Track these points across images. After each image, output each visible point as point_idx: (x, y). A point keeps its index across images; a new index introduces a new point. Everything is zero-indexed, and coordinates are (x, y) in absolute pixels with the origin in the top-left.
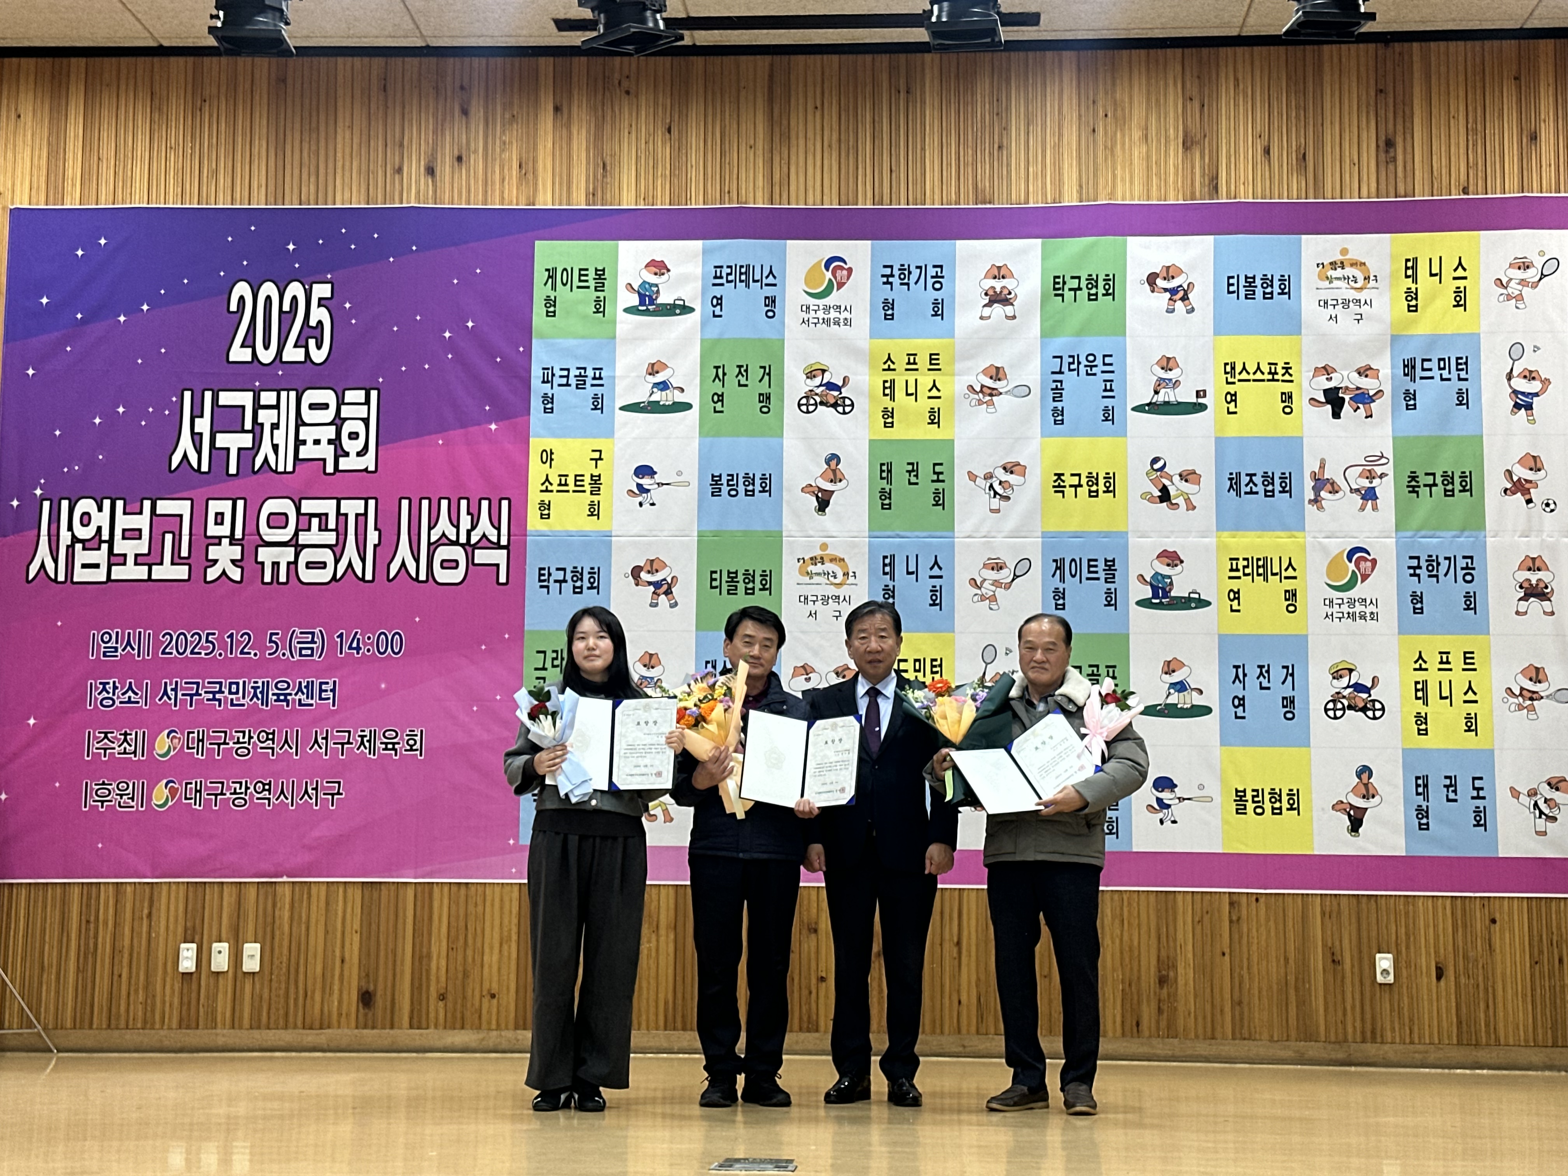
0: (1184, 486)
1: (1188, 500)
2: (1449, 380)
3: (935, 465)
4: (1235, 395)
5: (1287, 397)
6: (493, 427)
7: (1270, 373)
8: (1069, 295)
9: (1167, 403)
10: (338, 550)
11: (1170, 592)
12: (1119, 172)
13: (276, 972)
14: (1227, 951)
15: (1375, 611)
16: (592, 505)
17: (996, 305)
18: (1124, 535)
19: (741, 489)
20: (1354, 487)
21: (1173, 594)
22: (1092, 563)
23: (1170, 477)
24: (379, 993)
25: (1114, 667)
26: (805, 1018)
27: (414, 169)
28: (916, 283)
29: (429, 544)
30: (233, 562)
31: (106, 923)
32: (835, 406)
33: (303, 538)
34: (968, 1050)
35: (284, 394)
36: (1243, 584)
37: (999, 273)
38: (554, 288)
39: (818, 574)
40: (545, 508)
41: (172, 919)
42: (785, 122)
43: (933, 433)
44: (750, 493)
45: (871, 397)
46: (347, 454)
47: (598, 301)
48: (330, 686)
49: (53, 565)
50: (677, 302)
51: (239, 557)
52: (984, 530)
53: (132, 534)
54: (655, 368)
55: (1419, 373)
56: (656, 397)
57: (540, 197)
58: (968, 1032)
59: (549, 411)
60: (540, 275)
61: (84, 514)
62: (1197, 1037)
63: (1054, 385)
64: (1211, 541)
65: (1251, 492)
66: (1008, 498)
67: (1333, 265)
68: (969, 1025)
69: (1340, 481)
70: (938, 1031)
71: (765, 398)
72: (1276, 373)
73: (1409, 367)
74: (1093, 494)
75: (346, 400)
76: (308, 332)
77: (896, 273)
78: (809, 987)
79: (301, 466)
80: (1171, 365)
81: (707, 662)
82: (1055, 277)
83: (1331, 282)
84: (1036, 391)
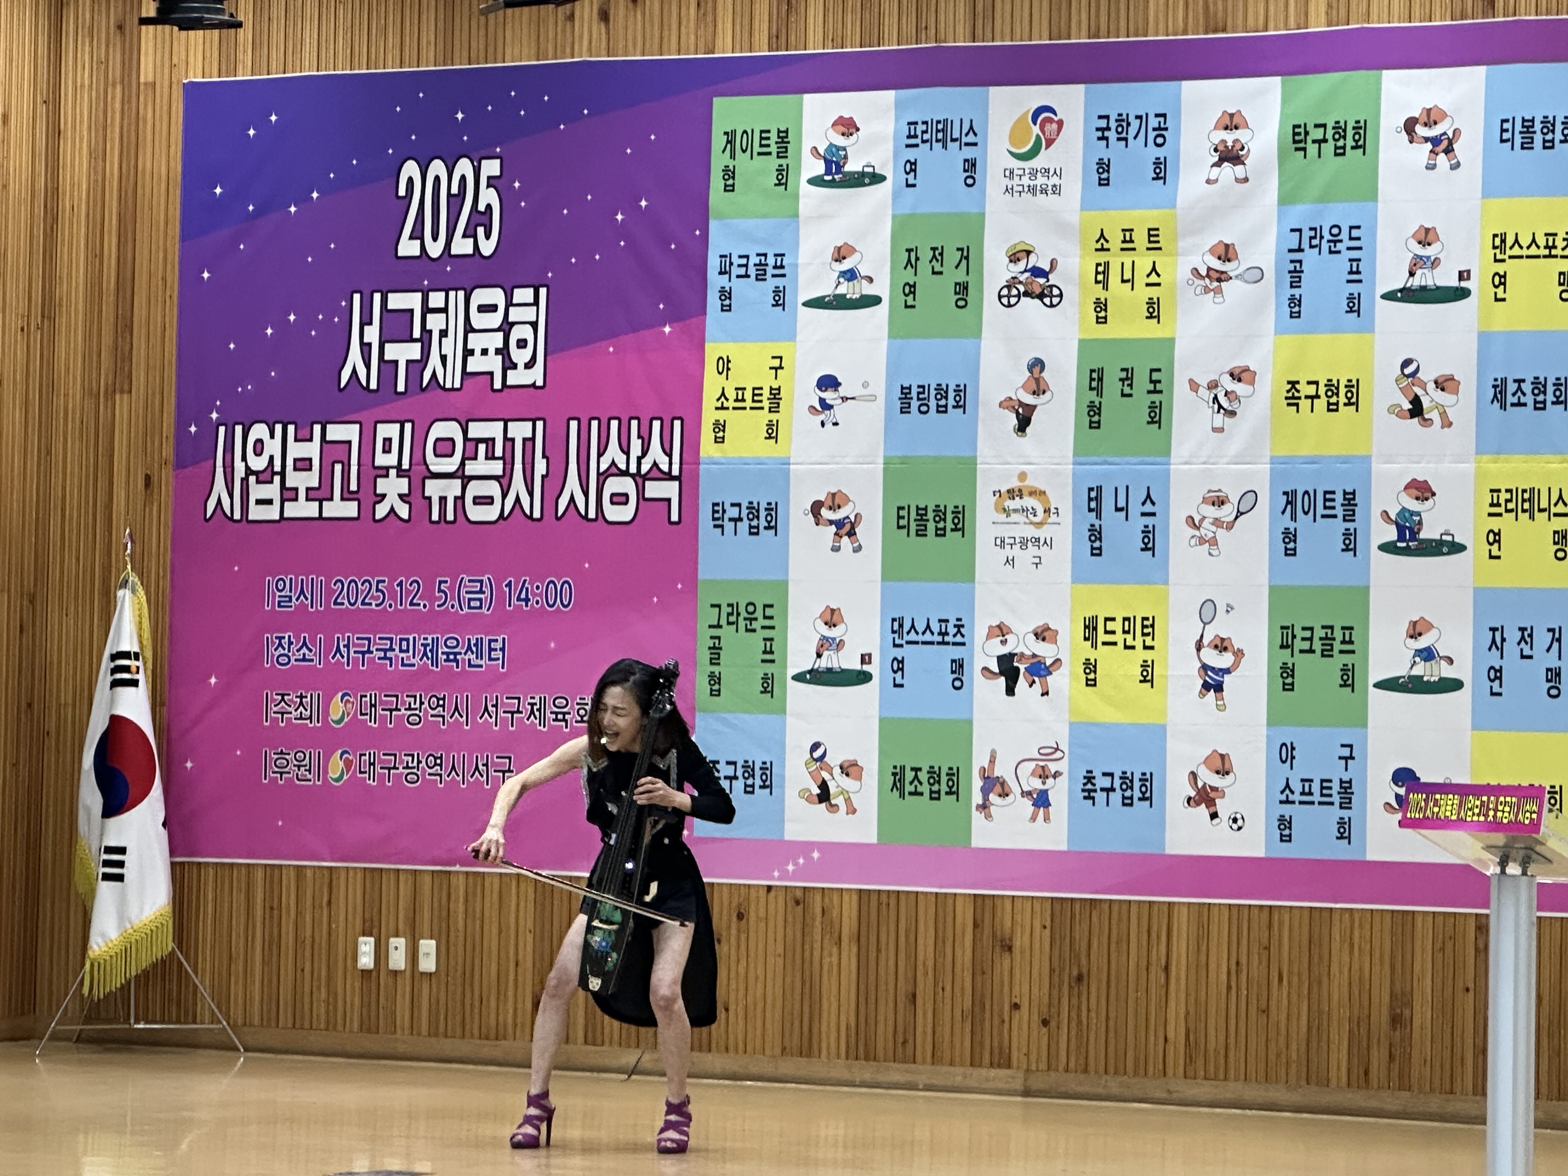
0: (1440, 397)
1: (1443, 415)
3: (1152, 371)
4: (1504, 276)
5: (1565, 279)
6: (667, 329)
7: (1547, 247)
9: (1423, 288)
10: (505, 482)
11: (1418, 533)
13: (451, 973)
14: (1471, 986)
16: (770, 425)
17: (1226, 164)
18: (1366, 460)
19: (933, 403)
21: (1423, 535)
22: (1328, 496)
23: (1423, 386)
25: (1352, 628)
26: (996, 1051)
27: (586, 16)
28: (1135, 138)
29: (599, 474)
30: (401, 496)
31: (288, 911)
32: (1041, 296)
33: (471, 468)
34: (1175, 1096)
35: (452, 294)
36: (1505, 523)
37: (1231, 122)
38: (733, 156)
39: (1016, 511)
40: (719, 429)
41: (350, 909)
43: (1151, 330)
44: (942, 410)
45: (1082, 285)
46: (514, 366)
47: (779, 170)
48: (499, 645)
49: (229, 501)
50: (867, 170)
51: (406, 491)
52: (1204, 454)
53: (303, 464)
54: (842, 254)
56: (842, 289)
57: (719, 43)
58: (1174, 1075)
59: (726, 308)
60: (718, 141)
61: (256, 441)
62: (1432, 1090)
63: (1290, 267)
64: (1469, 467)
65: (1519, 404)
68: (1175, 1066)
70: (1142, 1072)
71: (962, 289)
72: (1555, 247)
74: (1332, 408)
75: (514, 301)
76: (477, 218)
77: (1113, 125)
78: (1001, 1015)
79: (469, 382)
80: (1430, 238)
81: (894, 620)
82: (1295, 127)
84: (1270, 274)
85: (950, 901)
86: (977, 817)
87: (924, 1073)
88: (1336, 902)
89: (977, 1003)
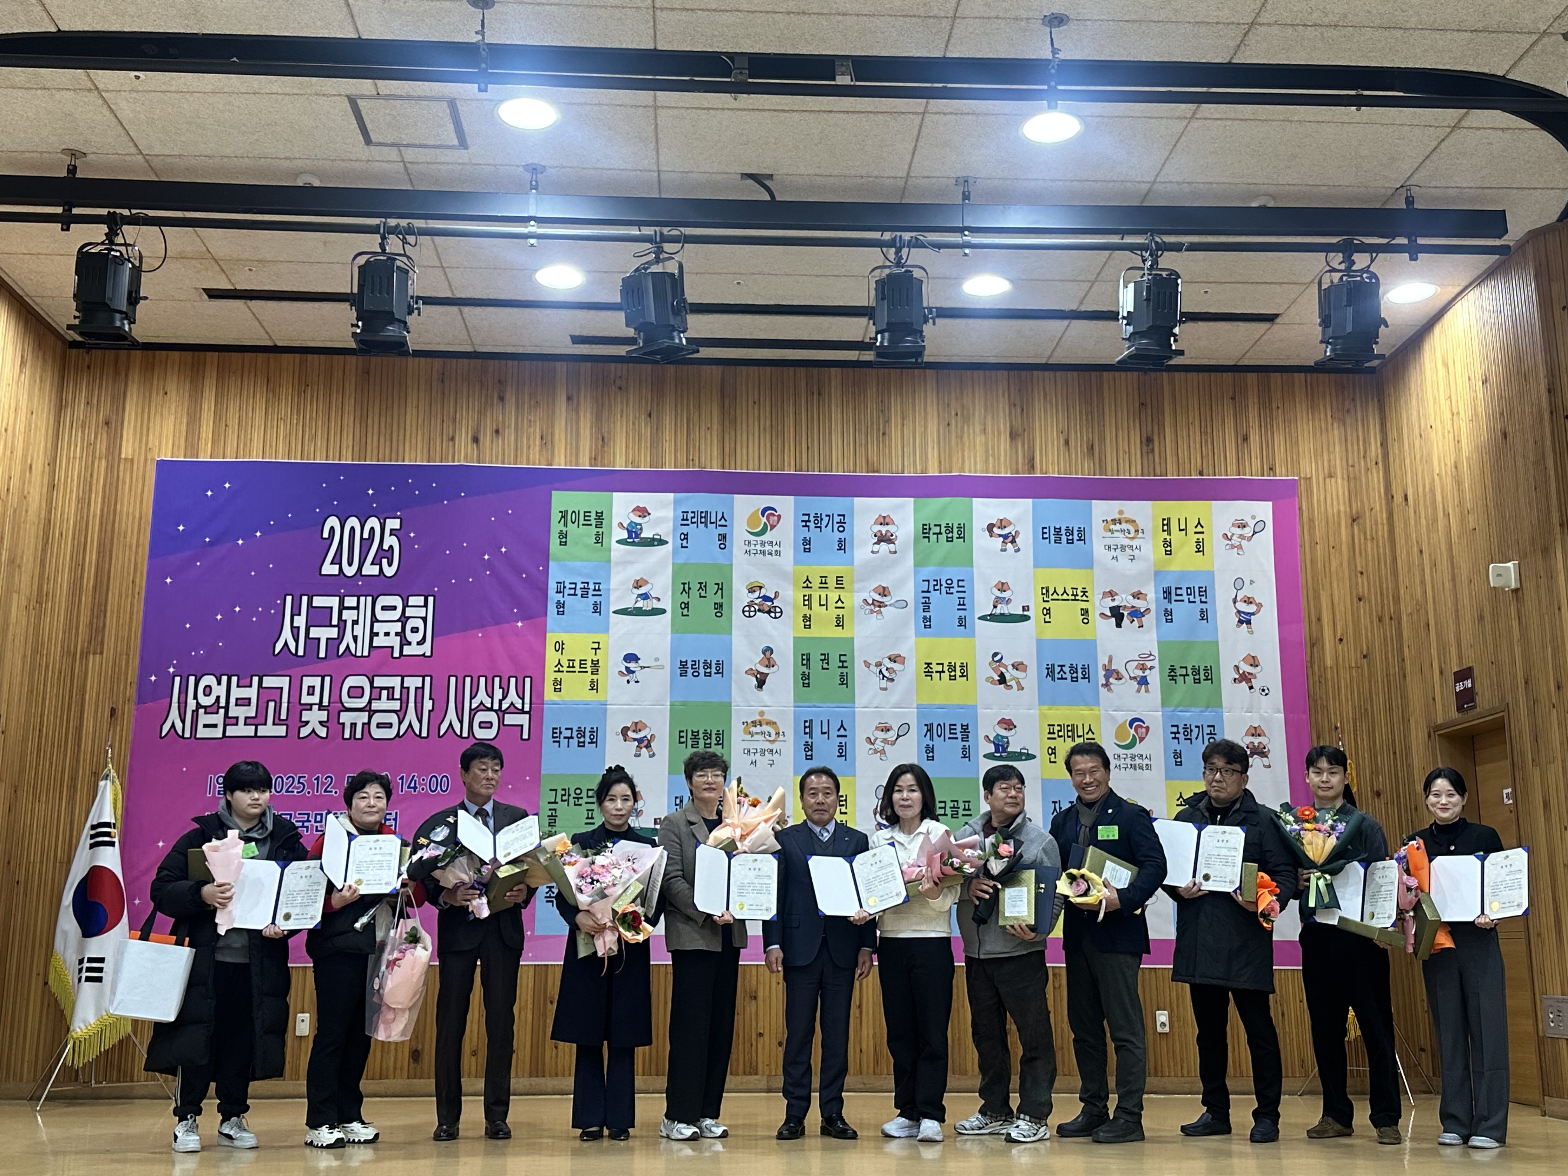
0: (1015, 673)
1: (1018, 683)
2: (1194, 602)
3: (840, 655)
4: (1049, 609)
5: (1085, 612)
6: (520, 624)
7: (1073, 595)
8: (933, 538)
9: (1002, 615)
10: (401, 714)
11: (1007, 748)
12: (966, 454)
15: (1149, 763)
16: (592, 682)
17: (882, 543)
18: (974, 707)
19: (702, 671)
20: (1132, 675)
21: (1009, 749)
22: (952, 727)
23: (1006, 667)
24: (426, 1051)
25: (969, 802)
26: (748, 1065)
27: (463, 438)
28: (826, 527)
29: (471, 710)
30: (321, 723)
32: (769, 612)
33: (375, 705)
34: (868, 1086)
35: (362, 599)
36: (1059, 743)
37: (884, 521)
38: (566, 525)
39: (757, 733)
40: (557, 683)
42: (732, 412)
43: (838, 633)
44: (708, 675)
45: (796, 608)
46: (410, 643)
47: (597, 534)
49: (181, 725)
50: (655, 537)
51: (325, 719)
52: (876, 703)
53: (244, 702)
54: (639, 584)
55: (1174, 597)
56: (639, 605)
57: (556, 460)
58: (867, 1073)
59: (561, 613)
60: (555, 516)
61: (206, 687)
63: (923, 601)
64: (1035, 712)
65: (1062, 678)
66: (892, 680)
67: (1114, 521)
68: (868, 1067)
69: (1123, 671)
71: (719, 606)
72: (1077, 595)
73: (1167, 593)
74: (953, 678)
75: (410, 604)
76: (381, 553)
77: (812, 519)
78: (752, 1040)
79: (374, 653)
80: (1005, 587)
81: (676, 798)
82: (924, 525)
83: (1113, 533)
84: (911, 604)
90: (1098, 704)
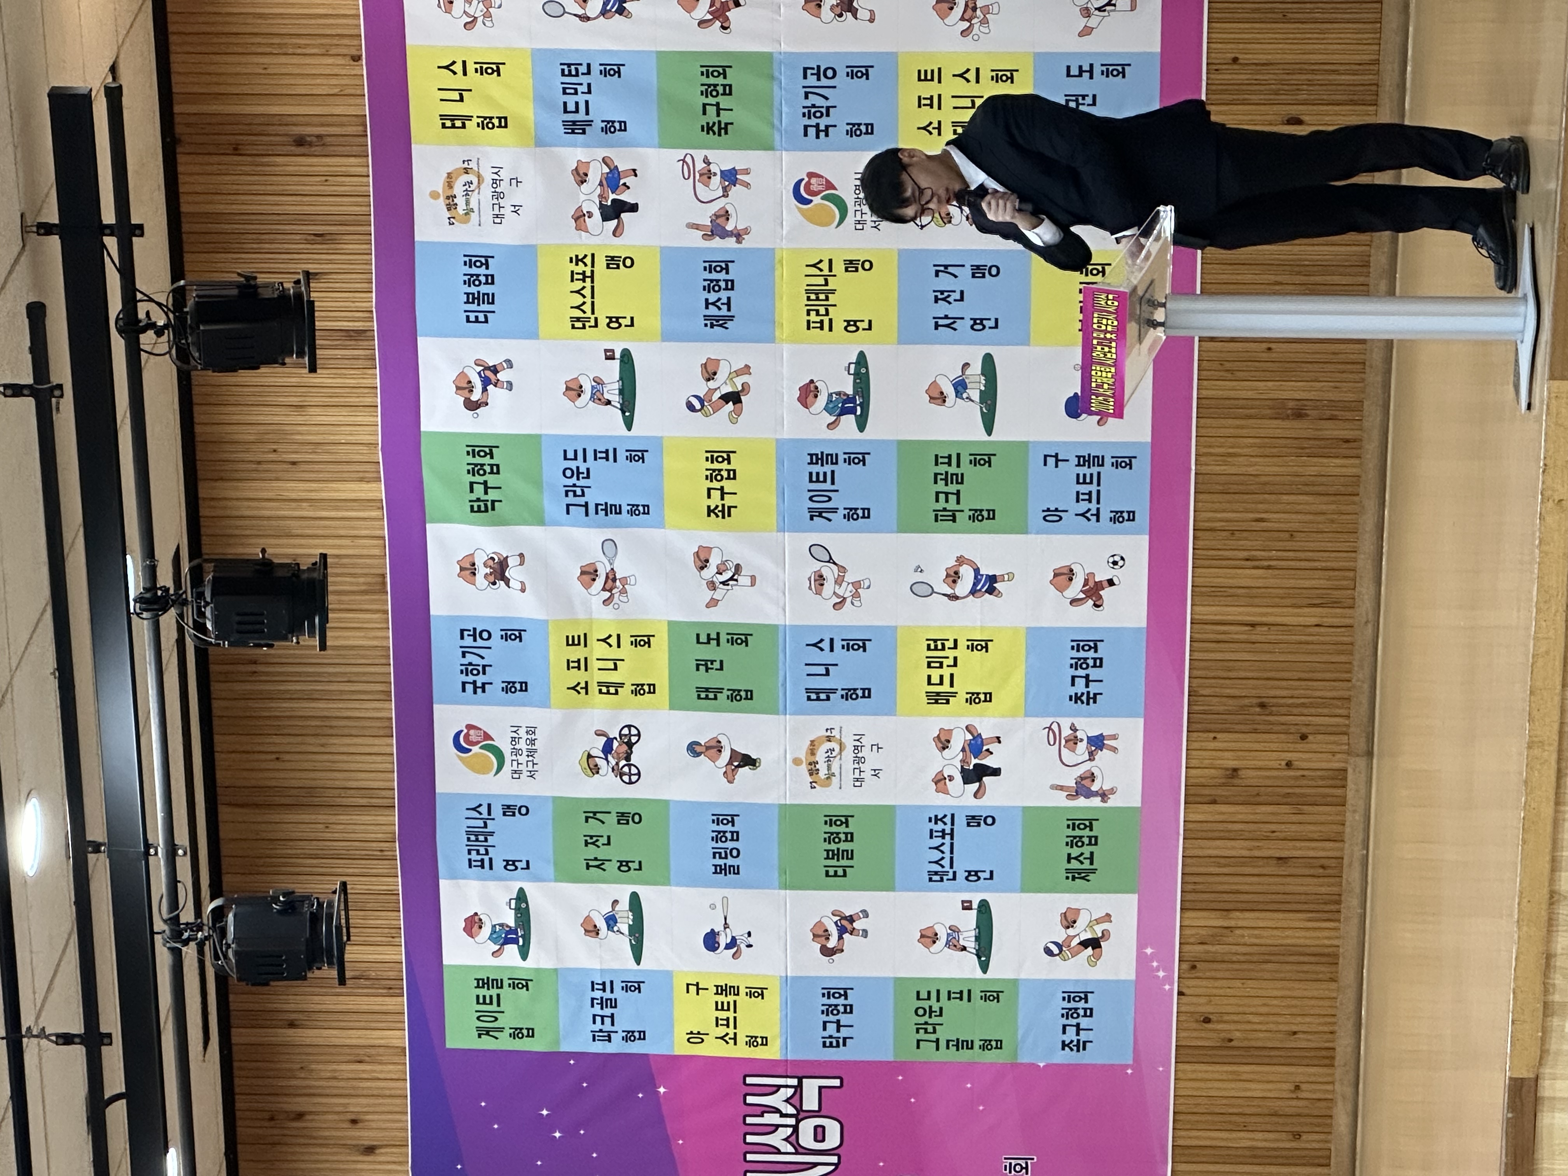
2: (589, 85)
3: (698, 642)
4: (610, 318)
5: (613, 262)
6: (662, 1090)
7: (584, 280)
9: (621, 392)
12: (342, 438)
14: (1265, 346)
16: (750, 995)
17: (507, 574)
18: (780, 443)
19: (730, 845)
21: (850, 391)
22: (814, 479)
25: (936, 456)
27: (368, 1166)
28: (483, 658)
29: (795, 1153)
36: (838, 316)
37: (468, 570)
38: (501, 1030)
40: (754, 1041)
42: (294, 793)
43: (661, 643)
44: (736, 836)
45: (620, 707)
47: (513, 987)
50: (513, 906)
52: (776, 594)
55: (581, 116)
57: (396, 1043)
58: (1351, 616)
59: (642, 1035)
60: (487, 1044)
62: (1362, 381)
63: (602, 514)
64: (786, 349)
65: (728, 304)
66: (738, 568)
67: (451, 207)
68: (1343, 616)
70: (1349, 647)
72: (584, 273)
73: (575, 128)
74: (732, 475)
77: (471, 678)
78: (1296, 778)
81: (930, 880)
82: (472, 511)
83: (472, 210)
84: (608, 533)
85: (1191, 826)
86: (1113, 802)
87: (1352, 850)
88: (1190, 469)
89: (1285, 800)
90: (770, 253)
